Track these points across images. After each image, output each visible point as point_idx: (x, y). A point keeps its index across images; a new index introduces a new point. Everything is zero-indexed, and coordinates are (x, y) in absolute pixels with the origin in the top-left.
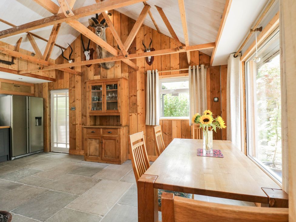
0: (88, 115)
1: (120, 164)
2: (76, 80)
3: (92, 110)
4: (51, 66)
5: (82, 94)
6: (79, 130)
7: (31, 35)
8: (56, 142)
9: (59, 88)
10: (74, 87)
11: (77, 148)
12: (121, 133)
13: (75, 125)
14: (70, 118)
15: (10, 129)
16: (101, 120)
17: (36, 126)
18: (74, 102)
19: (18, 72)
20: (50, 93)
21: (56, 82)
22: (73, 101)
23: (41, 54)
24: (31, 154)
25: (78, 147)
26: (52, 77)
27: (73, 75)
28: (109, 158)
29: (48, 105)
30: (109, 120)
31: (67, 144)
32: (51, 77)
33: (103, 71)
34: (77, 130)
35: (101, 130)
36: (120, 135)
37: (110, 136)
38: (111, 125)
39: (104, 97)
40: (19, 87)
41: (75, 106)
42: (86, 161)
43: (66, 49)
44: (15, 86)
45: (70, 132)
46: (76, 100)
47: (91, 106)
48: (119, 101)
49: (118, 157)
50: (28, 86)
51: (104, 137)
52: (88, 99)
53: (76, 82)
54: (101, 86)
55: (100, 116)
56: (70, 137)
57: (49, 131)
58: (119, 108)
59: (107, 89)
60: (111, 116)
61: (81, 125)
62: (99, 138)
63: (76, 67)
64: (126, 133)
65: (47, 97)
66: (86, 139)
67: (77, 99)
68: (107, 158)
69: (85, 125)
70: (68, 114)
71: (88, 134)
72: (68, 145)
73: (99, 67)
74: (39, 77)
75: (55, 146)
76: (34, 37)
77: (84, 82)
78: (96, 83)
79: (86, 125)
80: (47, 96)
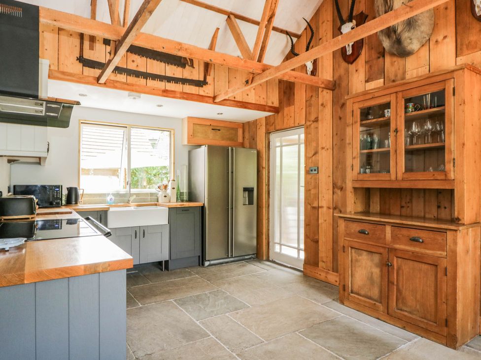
0: (349, 185)
1: (455, 348)
2: (320, 103)
3: (360, 173)
4: (267, 72)
5: (335, 133)
6: (326, 221)
7: (232, 17)
8: (279, 242)
9: (285, 126)
10: (316, 120)
11: (321, 264)
12: (460, 248)
13: (317, 208)
14: (307, 191)
15: (203, 208)
16: (383, 202)
17: (244, 205)
18: (316, 153)
19: (213, 99)
20: (269, 139)
21: (280, 114)
22: (313, 153)
23: (249, 50)
24: (236, 259)
25: (323, 262)
26: (273, 103)
27: (314, 89)
28: (414, 317)
29: (264, 164)
30: (411, 201)
31: (299, 250)
32: (270, 104)
33: (392, 64)
34: (320, 221)
35: (388, 229)
36: (454, 253)
37: (417, 249)
38: (418, 218)
39: (396, 136)
40: (220, 130)
41: (318, 164)
42: (343, 304)
43: (298, 37)
44: (212, 129)
45: (307, 225)
46: (320, 150)
47: (357, 163)
48: (451, 142)
49: (446, 321)
50: (233, 129)
51: (396, 250)
52: (349, 144)
53: (320, 106)
54: (387, 105)
55: (381, 189)
56: (306, 236)
57: (266, 218)
58: (449, 166)
59: (406, 112)
60: (419, 190)
61: (332, 210)
62: (382, 250)
63: (322, 57)
64: (475, 248)
65: (263, 147)
66: (344, 247)
67: (323, 148)
68: (406, 314)
69: (341, 212)
70: (302, 183)
71: (348, 234)
72: (301, 251)
73: (379, 58)
74: (249, 106)
75: (277, 248)
76: (238, 21)
77: (339, 104)
78: (373, 98)
79: (342, 210)
80: (263, 145)
